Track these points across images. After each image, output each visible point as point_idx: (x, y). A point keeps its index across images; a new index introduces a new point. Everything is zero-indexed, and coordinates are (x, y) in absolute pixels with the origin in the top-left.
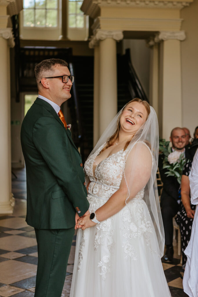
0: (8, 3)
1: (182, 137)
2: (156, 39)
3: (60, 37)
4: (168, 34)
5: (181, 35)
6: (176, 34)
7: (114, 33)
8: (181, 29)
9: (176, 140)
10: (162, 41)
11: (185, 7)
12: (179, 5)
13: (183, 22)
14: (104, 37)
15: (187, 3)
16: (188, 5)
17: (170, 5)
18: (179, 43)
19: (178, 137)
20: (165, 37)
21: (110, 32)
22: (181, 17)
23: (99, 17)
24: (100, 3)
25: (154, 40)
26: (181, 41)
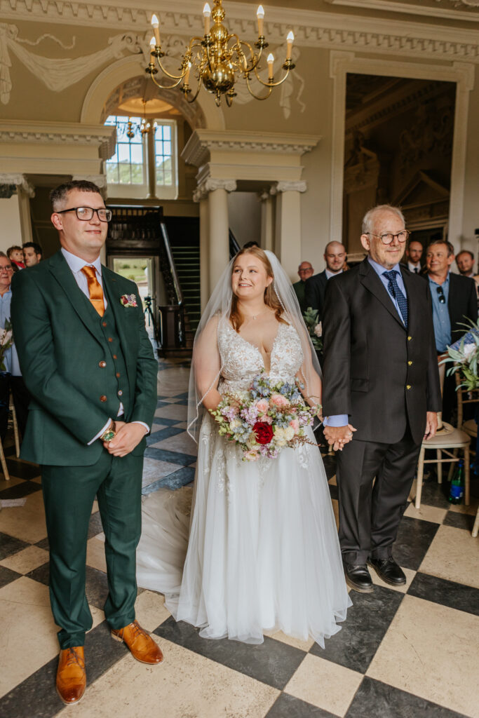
0: (101, 143)
1: (339, 255)
2: (272, 191)
3: (148, 196)
4: (287, 185)
5: (302, 186)
6: (296, 185)
7: (226, 183)
8: (301, 179)
9: (331, 260)
10: (281, 192)
11: (307, 152)
12: (301, 151)
13: (303, 169)
14: (215, 187)
15: (309, 147)
16: (310, 149)
17: (290, 149)
18: (298, 194)
19: (334, 256)
20: (284, 188)
21: (222, 181)
22: (301, 165)
23: (209, 163)
24: (210, 146)
25: (268, 192)
26: (301, 193)
